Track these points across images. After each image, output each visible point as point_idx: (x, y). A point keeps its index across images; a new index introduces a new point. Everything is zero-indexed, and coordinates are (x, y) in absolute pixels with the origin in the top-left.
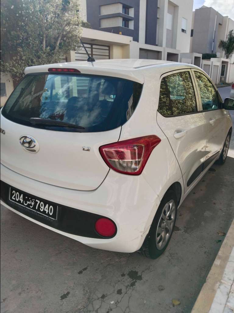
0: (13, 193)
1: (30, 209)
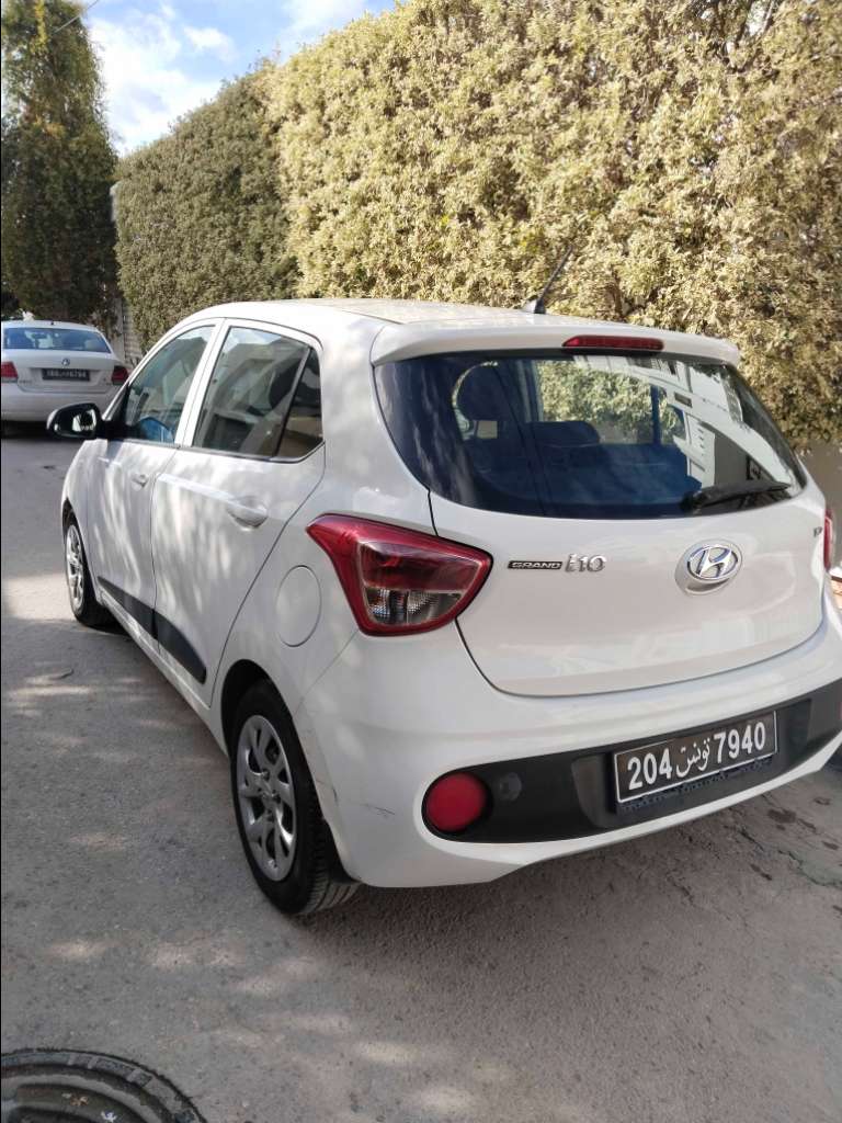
0: (630, 768)
1: (703, 776)
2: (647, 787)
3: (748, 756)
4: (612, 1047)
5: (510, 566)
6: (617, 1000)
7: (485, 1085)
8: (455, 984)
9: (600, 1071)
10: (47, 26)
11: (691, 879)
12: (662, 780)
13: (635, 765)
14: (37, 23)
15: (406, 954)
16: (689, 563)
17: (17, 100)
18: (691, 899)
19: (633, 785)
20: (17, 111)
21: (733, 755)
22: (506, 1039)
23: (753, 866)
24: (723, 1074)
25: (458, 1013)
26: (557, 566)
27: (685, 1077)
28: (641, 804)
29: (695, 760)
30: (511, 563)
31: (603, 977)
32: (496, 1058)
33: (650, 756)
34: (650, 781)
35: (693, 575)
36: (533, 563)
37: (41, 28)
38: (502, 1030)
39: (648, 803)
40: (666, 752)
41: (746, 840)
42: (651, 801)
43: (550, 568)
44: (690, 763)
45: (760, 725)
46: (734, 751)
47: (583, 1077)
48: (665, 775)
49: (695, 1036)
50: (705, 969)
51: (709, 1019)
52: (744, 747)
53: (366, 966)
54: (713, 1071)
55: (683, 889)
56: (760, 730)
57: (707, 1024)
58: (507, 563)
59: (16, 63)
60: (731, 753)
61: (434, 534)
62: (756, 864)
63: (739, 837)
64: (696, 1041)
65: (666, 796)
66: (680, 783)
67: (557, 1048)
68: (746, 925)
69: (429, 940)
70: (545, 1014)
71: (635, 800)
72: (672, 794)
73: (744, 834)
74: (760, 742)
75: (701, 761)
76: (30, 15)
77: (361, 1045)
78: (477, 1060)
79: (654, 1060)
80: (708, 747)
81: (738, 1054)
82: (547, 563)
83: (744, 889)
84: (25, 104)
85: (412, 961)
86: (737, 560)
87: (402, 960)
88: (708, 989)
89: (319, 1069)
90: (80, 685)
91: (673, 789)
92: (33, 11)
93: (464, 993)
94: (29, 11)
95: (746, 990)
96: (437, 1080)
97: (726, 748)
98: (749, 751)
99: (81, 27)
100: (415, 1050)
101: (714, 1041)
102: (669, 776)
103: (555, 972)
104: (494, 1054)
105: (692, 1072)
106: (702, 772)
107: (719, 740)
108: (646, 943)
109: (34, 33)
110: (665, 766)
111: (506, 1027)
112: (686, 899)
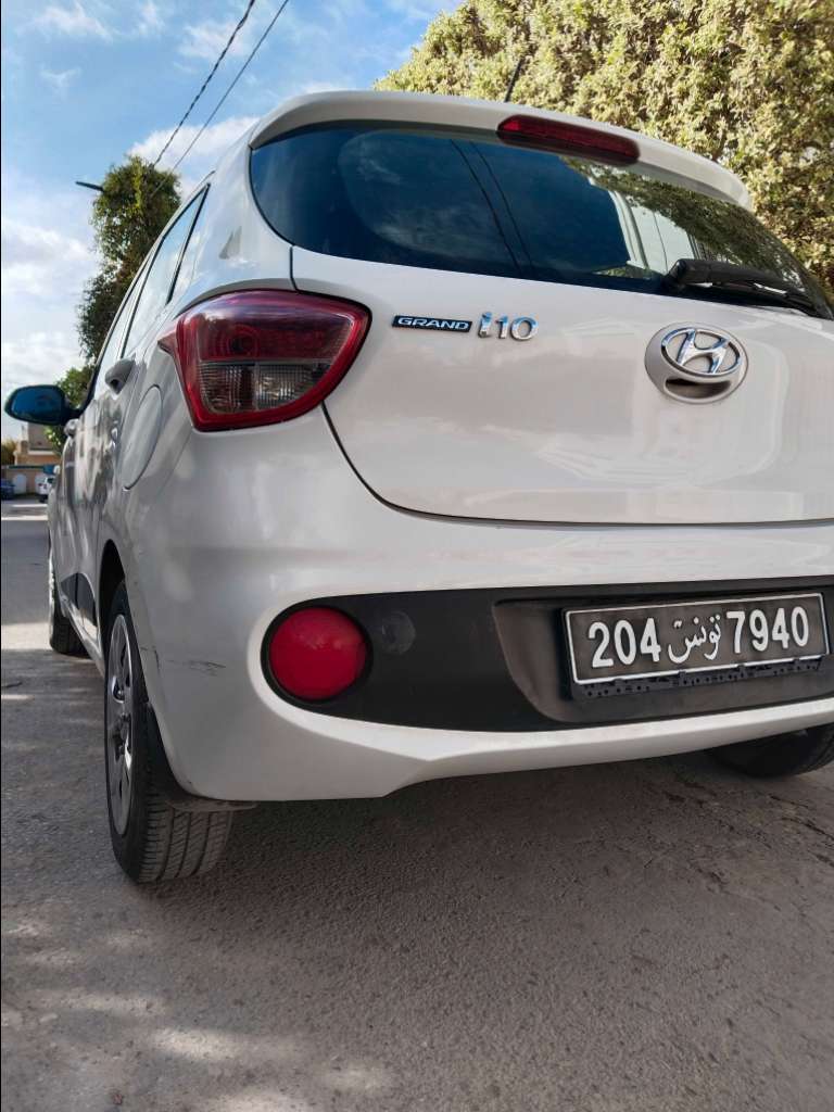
2: (620, 667)
3: (785, 653)
4: (563, 1052)
5: (395, 324)
6: (585, 994)
7: (338, 1093)
8: (341, 967)
9: (534, 1084)
10: (143, 193)
11: (724, 865)
12: (644, 660)
13: (599, 633)
14: (135, 192)
15: (284, 932)
16: (663, 348)
17: (114, 259)
18: (722, 885)
19: (597, 662)
20: (115, 268)
21: (761, 647)
22: (394, 1035)
23: (820, 857)
24: (747, 1098)
25: (331, 1000)
26: (464, 327)
27: (680, 1099)
28: (612, 691)
29: (697, 642)
30: (397, 318)
31: (569, 967)
32: (370, 1058)
33: (623, 624)
34: (628, 660)
35: (671, 363)
36: (429, 320)
37: (138, 196)
38: (393, 1023)
39: (623, 691)
40: (651, 622)
41: (812, 831)
42: (629, 689)
43: (454, 330)
44: (690, 645)
45: (799, 610)
46: (760, 640)
47: (504, 1091)
48: (650, 655)
49: (703, 1044)
50: (732, 962)
51: (730, 1023)
52: (776, 636)
53: (220, 944)
54: (729, 1094)
55: (713, 875)
56: (799, 617)
57: (728, 1030)
58: (391, 320)
59: (115, 227)
60: (755, 643)
61: (292, 288)
62: (825, 854)
63: (803, 828)
64: (705, 1051)
65: (652, 686)
66: (676, 672)
67: (473, 1051)
68: (804, 915)
69: (324, 918)
70: (467, 1007)
71: (603, 683)
72: (662, 685)
73: (809, 825)
74: (801, 636)
75: (709, 647)
76: (129, 186)
77: (166, 1032)
78: (339, 1060)
79: (629, 1073)
80: (717, 627)
81: (774, 1071)
82: (450, 322)
83: (803, 879)
84: (121, 262)
85: (289, 940)
86: (737, 355)
87: (276, 938)
88: (735, 987)
89: (85, 1059)
90: (20, 693)
91: (663, 679)
92: (132, 182)
93: (351, 978)
94: (128, 182)
95: (797, 990)
96: (263, 1082)
97: (747, 634)
98: (785, 645)
99: (174, 194)
100: (246, 1043)
101: (736, 1052)
102: (656, 658)
103: (496, 958)
104: (368, 1053)
105: (693, 1093)
106: (709, 663)
107: (736, 620)
108: (645, 930)
109: (133, 201)
110: (649, 643)
111: (398, 1020)
112: (715, 886)
